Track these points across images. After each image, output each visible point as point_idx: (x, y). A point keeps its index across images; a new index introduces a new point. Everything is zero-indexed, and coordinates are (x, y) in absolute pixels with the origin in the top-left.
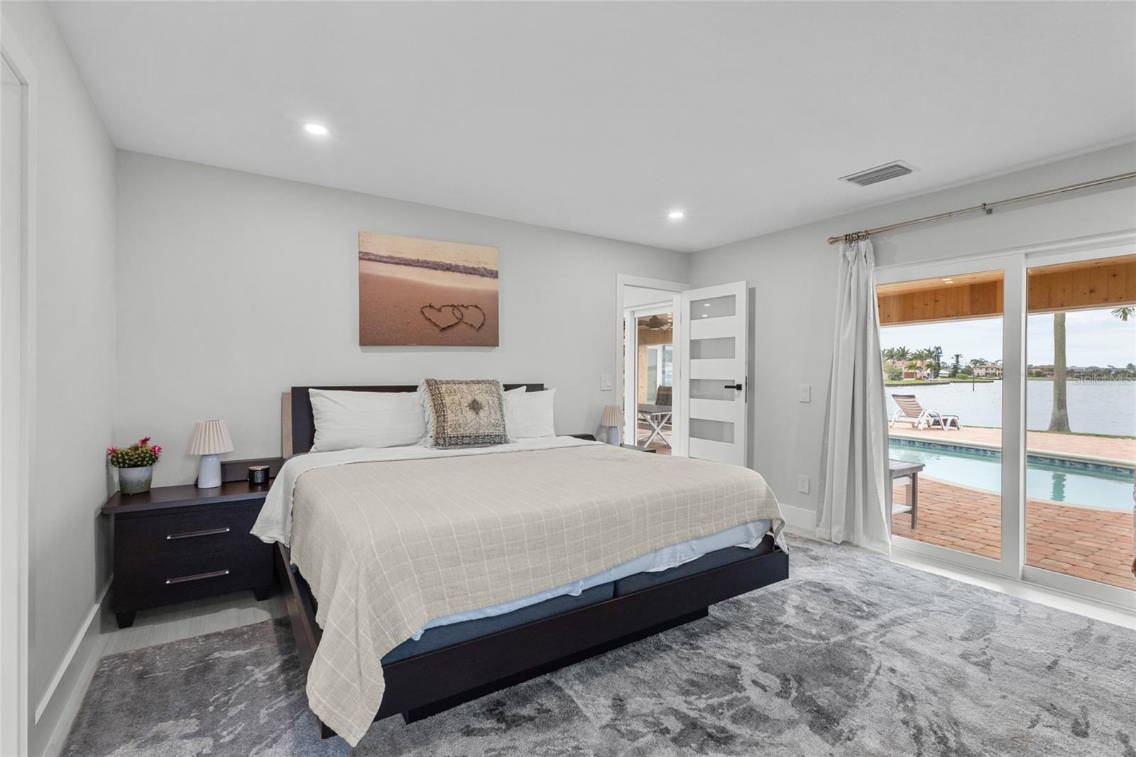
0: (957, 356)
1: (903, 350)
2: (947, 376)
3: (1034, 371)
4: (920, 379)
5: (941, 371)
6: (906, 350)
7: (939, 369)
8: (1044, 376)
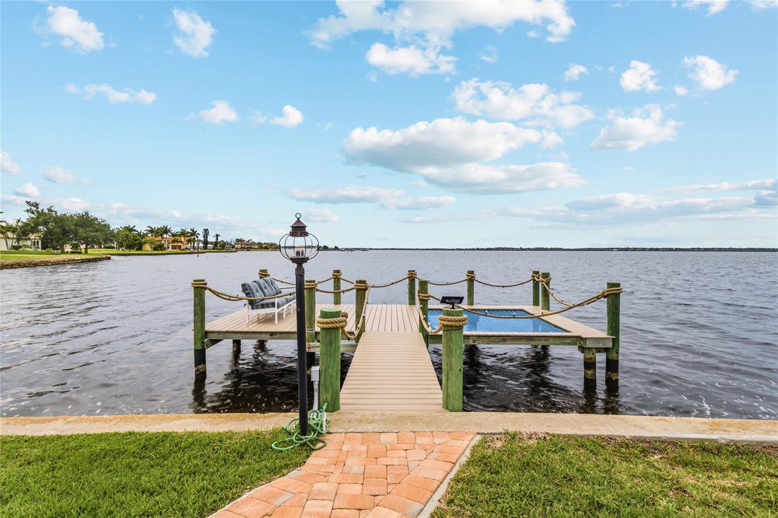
0: (217, 236)
1: (166, 228)
2: (212, 248)
3: (264, 246)
4: (183, 250)
5: (209, 246)
6: (168, 228)
7: (208, 244)
8: (268, 249)
